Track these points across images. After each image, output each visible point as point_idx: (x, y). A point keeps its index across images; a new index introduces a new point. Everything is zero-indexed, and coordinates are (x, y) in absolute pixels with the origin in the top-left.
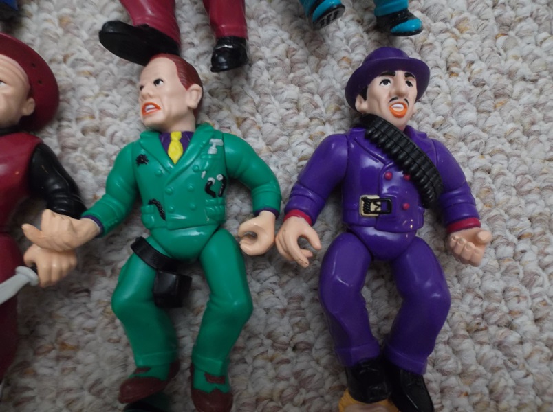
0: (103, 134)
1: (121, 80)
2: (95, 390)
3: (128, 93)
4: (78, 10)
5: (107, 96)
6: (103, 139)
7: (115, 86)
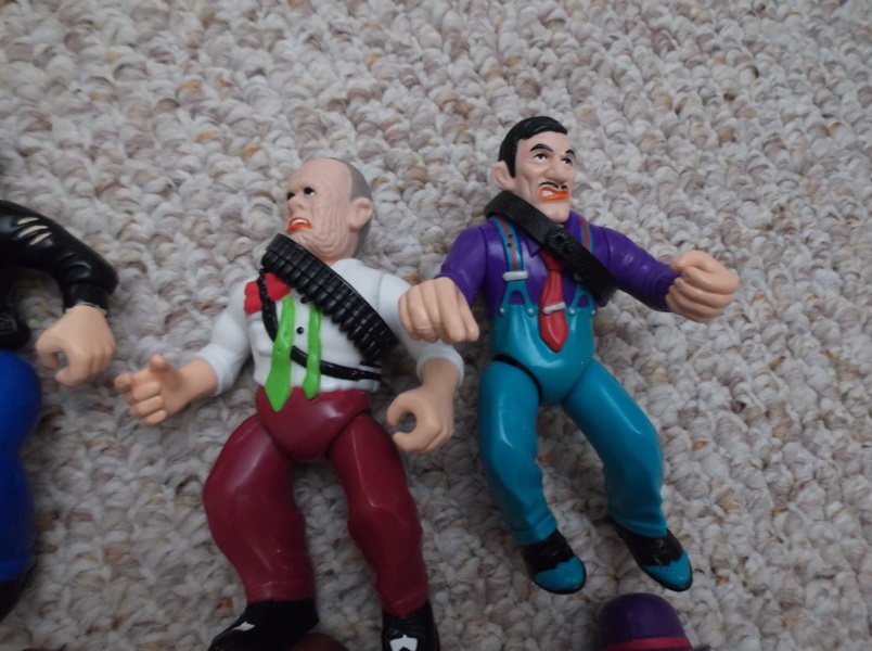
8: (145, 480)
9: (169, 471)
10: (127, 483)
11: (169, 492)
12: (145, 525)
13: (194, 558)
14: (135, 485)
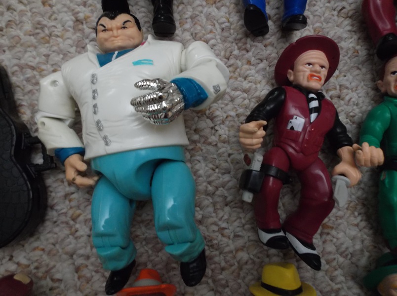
0: (343, 99)
1: (352, 67)
2: (344, 254)
3: (358, 75)
4: (325, 24)
5: (345, 76)
6: (342, 102)
7: (348, 71)
8: (327, 7)
9: (336, 5)
10: (321, 8)
11: (335, 13)
12: (328, 23)
13: (345, 35)
14: (324, 9)
